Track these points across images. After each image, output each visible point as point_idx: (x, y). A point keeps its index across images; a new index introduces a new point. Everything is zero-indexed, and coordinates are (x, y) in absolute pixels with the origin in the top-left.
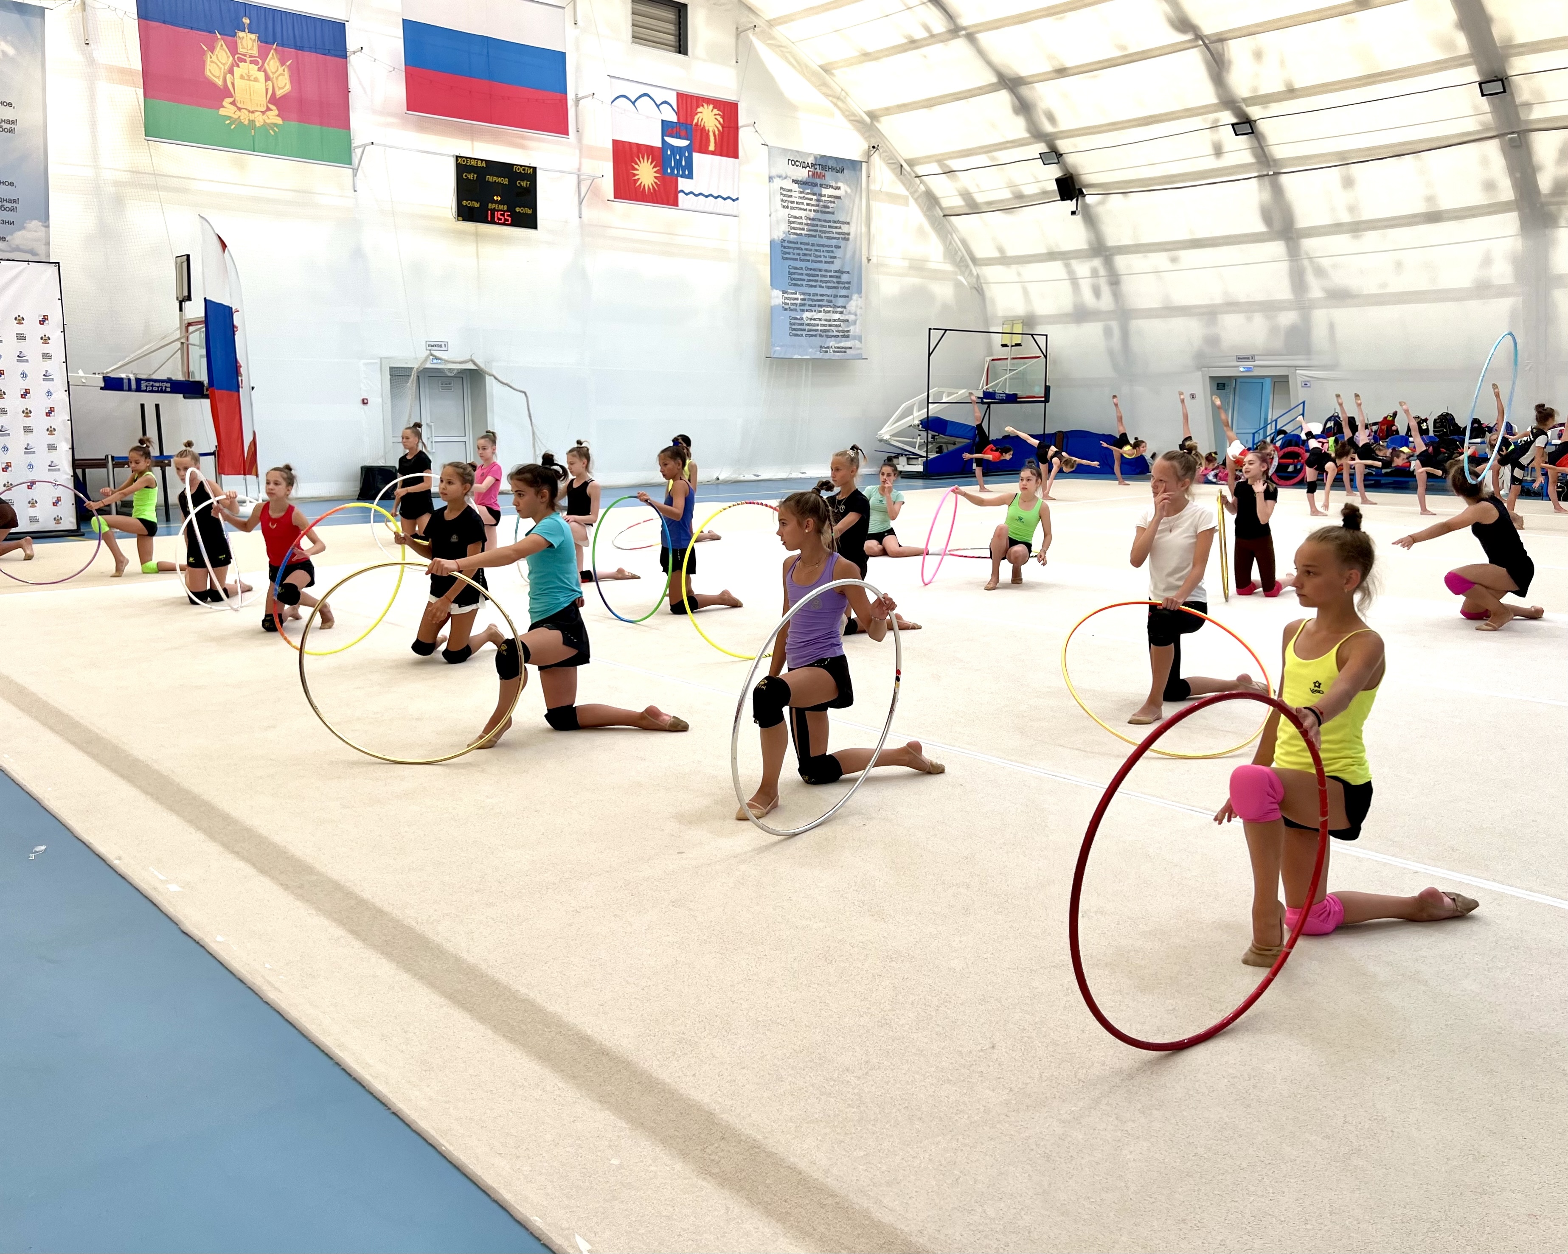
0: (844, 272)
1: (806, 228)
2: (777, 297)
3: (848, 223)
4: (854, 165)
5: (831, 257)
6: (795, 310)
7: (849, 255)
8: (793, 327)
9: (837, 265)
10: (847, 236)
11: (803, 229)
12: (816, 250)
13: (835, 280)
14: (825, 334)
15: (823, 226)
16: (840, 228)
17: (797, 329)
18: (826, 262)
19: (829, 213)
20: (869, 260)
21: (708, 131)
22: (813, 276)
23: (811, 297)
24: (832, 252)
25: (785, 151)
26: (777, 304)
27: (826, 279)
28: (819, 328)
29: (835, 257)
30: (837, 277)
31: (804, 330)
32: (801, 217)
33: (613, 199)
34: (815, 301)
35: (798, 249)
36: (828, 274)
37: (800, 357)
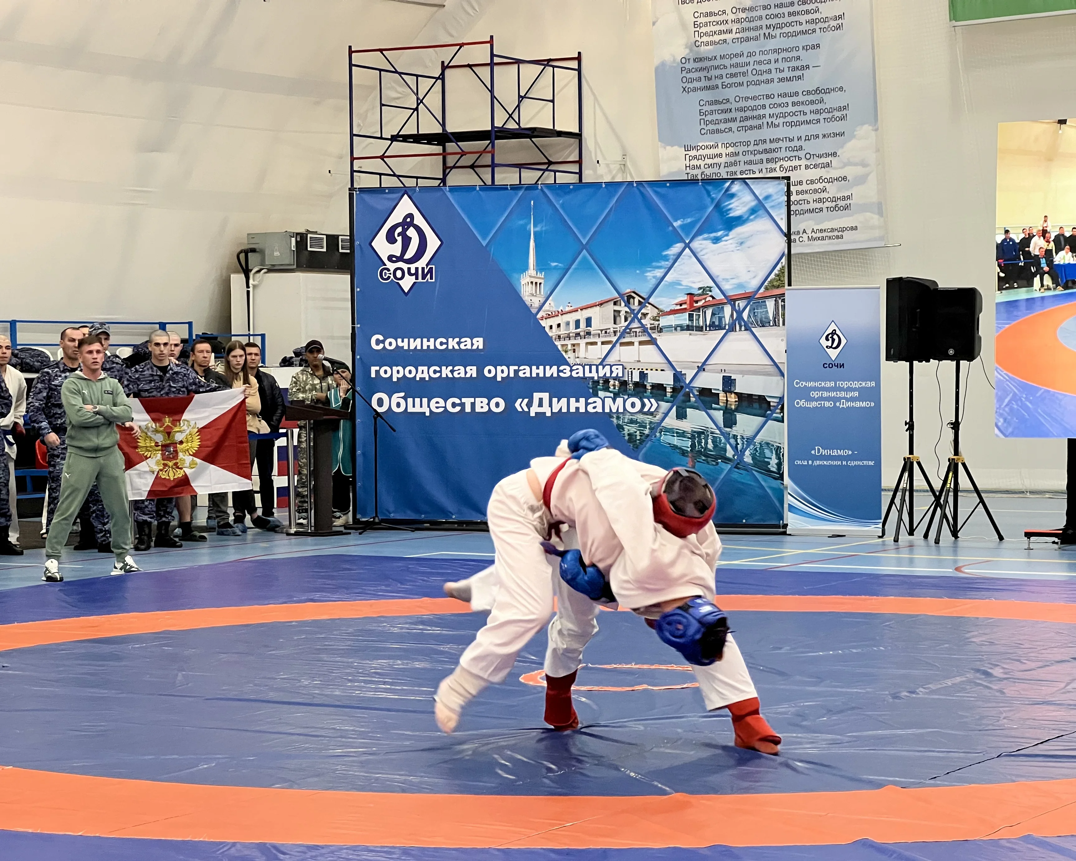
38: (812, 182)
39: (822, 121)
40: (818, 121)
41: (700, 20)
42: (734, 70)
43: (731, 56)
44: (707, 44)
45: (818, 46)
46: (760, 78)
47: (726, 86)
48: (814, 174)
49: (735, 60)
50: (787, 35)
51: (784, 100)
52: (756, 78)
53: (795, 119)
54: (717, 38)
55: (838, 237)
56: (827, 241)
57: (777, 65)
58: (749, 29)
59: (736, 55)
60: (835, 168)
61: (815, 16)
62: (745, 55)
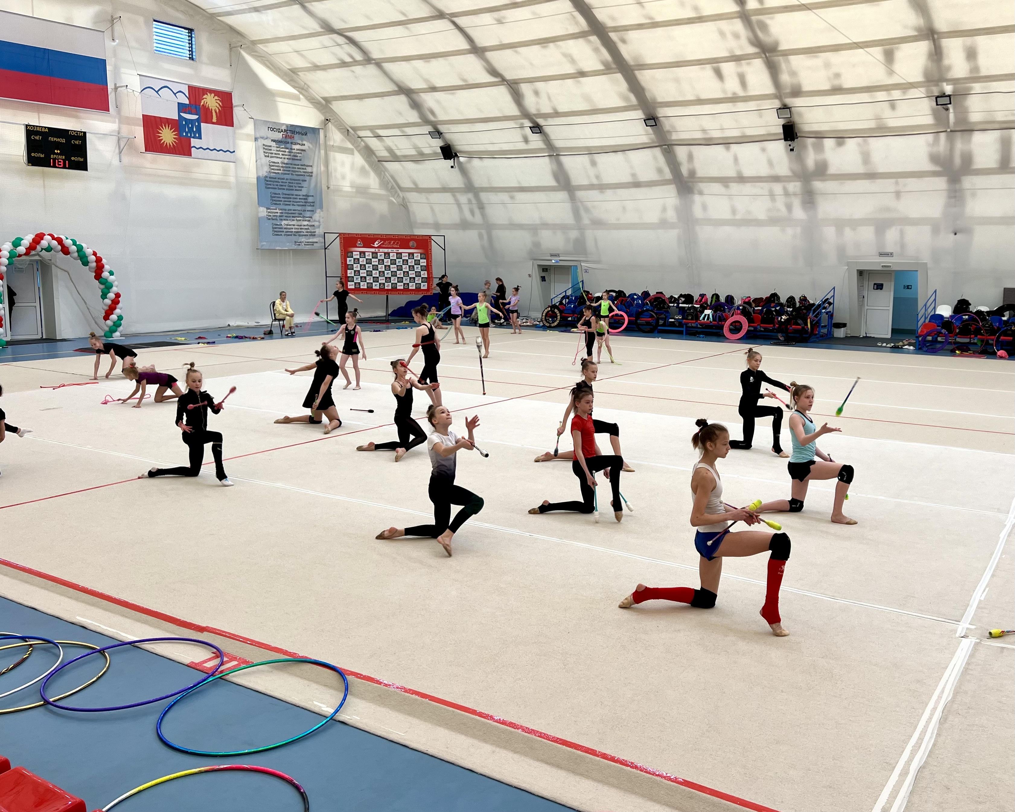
0: (310, 196)
1: (282, 169)
2: (263, 212)
3: (311, 166)
4: (314, 131)
5: (299, 187)
6: (276, 220)
7: (313, 185)
8: (275, 230)
9: (304, 192)
10: (310, 174)
11: (280, 170)
12: (290, 183)
13: (303, 201)
14: (298, 234)
15: (294, 168)
16: (305, 169)
17: (277, 231)
18: (296, 190)
19: (297, 160)
20: (328, 188)
21: (212, 109)
22: (288, 199)
23: (287, 211)
24: (300, 184)
25: (266, 122)
26: (263, 216)
27: (296, 200)
28: (293, 230)
29: (303, 187)
30: (305, 199)
31: (283, 232)
32: (278, 163)
33: (144, 152)
34: (289, 214)
35: (276, 182)
36: (298, 197)
37: (280, 248)
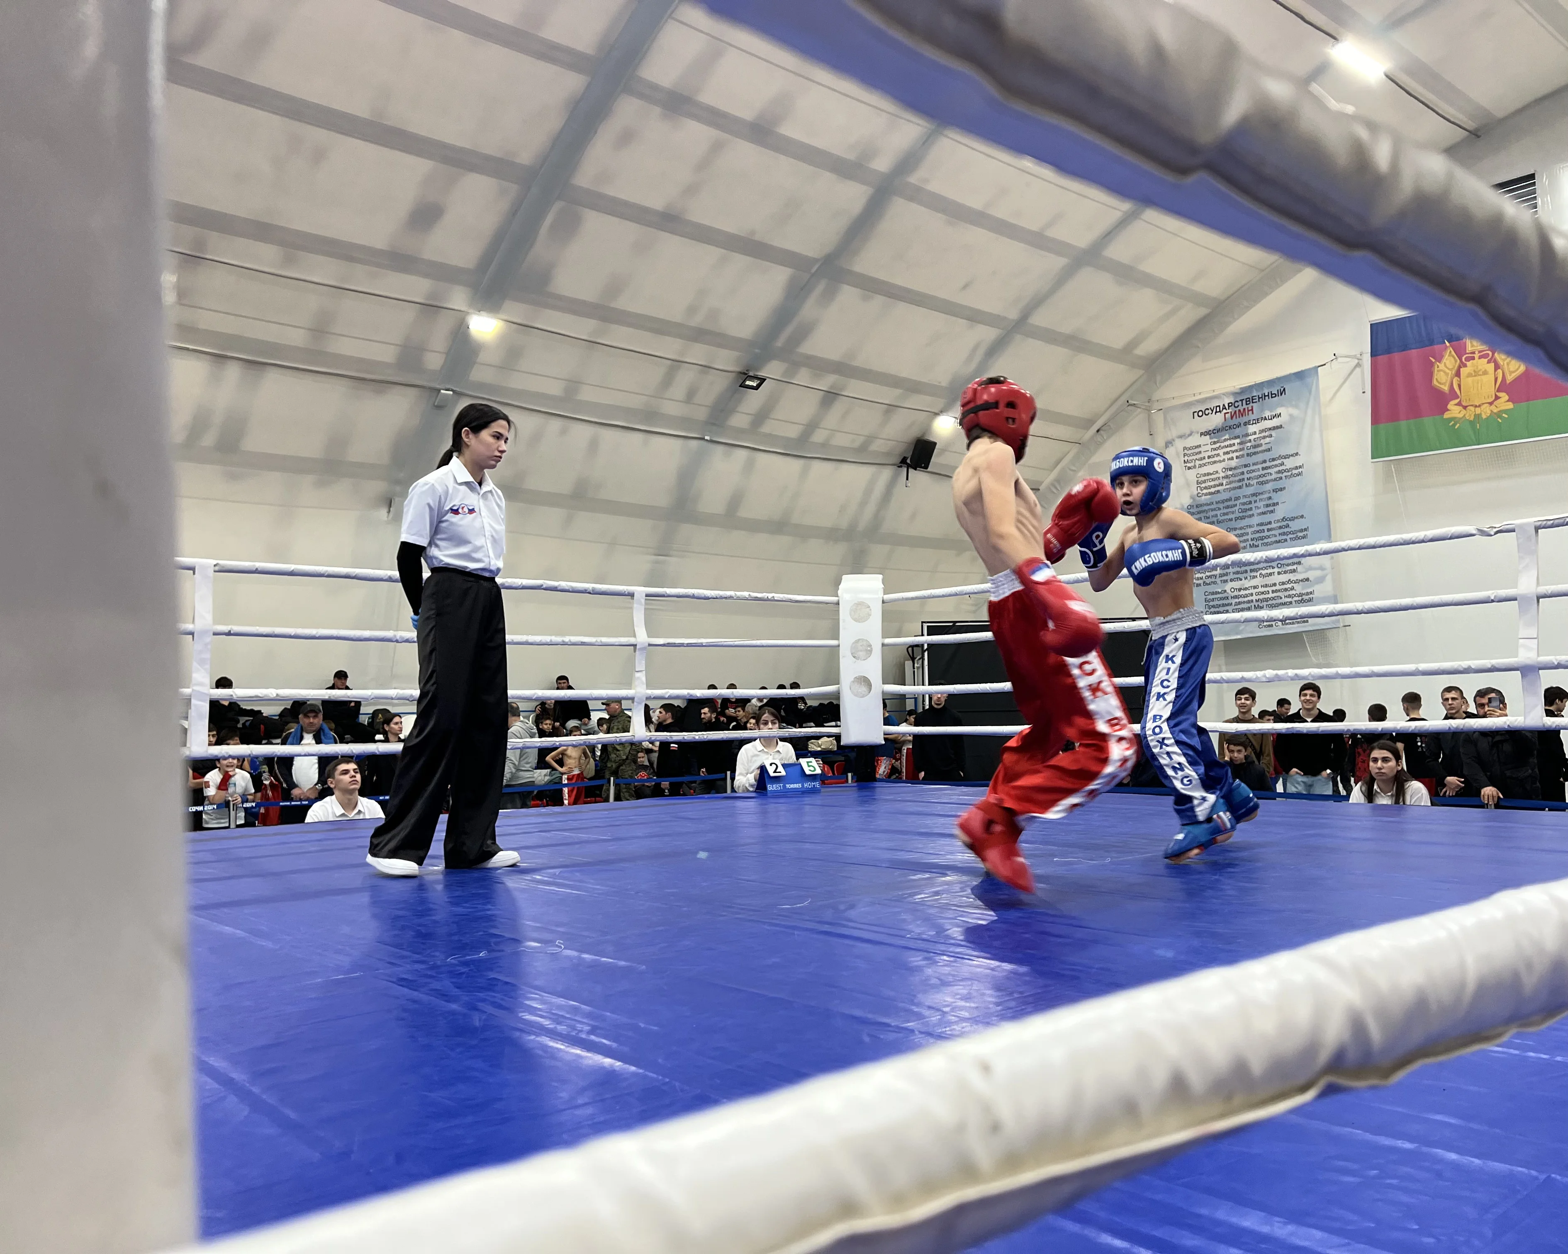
38: (1283, 583)
39: (1289, 540)
40: (1286, 540)
41: (1200, 479)
42: (1226, 511)
43: (1223, 502)
44: (1206, 494)
45: (1284, 488)
46: (1244, 514)
47: (1220, 522)
48: (1284, 578)
49: (1226, 504)
50: (1262, 483)
51: (1261, 528)
52: (1241, 515)
53: (1269, 540)
54: (1213, 490)
55: (1304, 622)
56: (1296, 625)
57: (1256, 505)
58: (1234, 482)
59: (1227, 500)
60: (1300, 573)
61: (1281, 468)
62: (1233, 499)
